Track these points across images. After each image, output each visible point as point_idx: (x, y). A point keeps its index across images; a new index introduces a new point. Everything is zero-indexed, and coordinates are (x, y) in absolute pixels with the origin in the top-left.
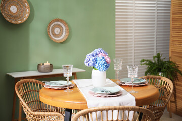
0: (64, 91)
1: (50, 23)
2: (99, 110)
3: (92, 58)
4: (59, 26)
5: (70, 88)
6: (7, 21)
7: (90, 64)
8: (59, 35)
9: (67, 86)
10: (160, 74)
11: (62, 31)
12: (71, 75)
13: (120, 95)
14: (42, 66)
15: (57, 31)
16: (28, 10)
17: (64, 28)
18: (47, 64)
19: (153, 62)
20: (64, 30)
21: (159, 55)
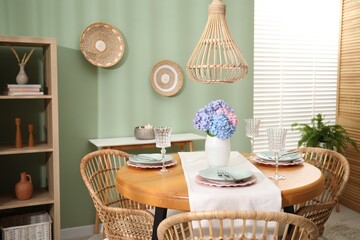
0: (157, 172)
1: (155, 68)
2: (205, 218)
3: (204, 116)
4: (169, 72)
5: (167, 168)
6: (90, 63)
7: (202, 127)
8: (168, 85)
9: (161, 164)
10: (322, 144)
11: (172, 79)
12: (169, 145)
13: (253, 184)
14: (142, 131)
15: (165, 78)
16: (121, 48)
17: (176, 75)
18: (149, 127)
19: (311, 126)
20: (176, 78)
21: (319, 116)
